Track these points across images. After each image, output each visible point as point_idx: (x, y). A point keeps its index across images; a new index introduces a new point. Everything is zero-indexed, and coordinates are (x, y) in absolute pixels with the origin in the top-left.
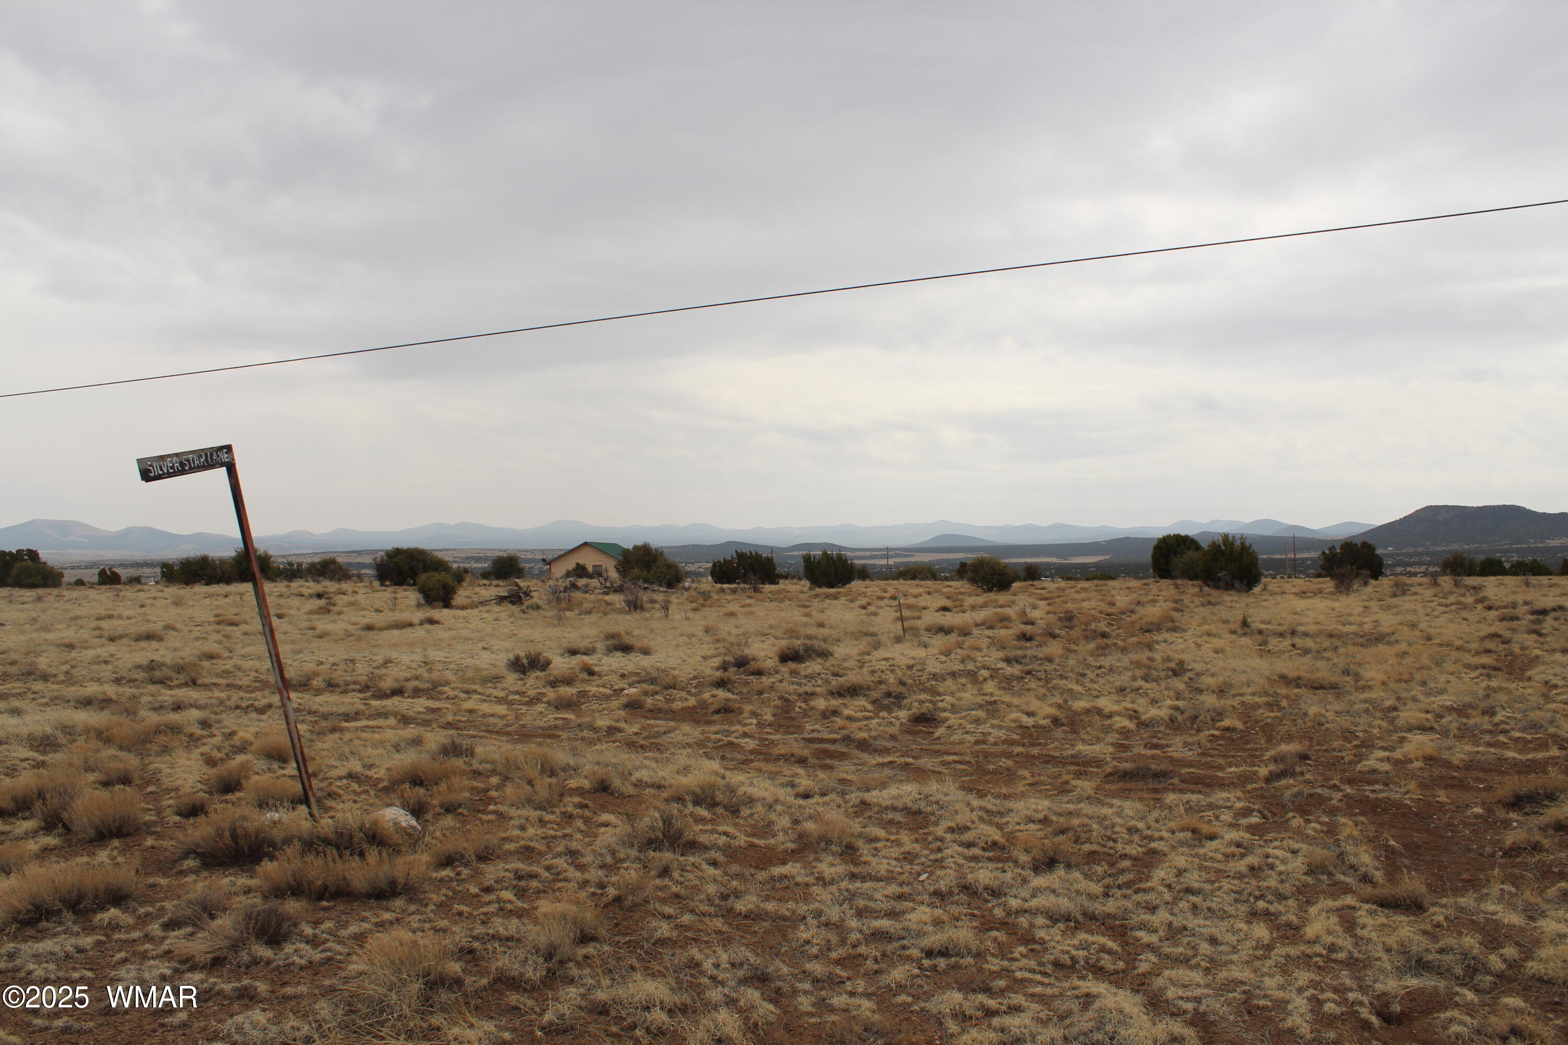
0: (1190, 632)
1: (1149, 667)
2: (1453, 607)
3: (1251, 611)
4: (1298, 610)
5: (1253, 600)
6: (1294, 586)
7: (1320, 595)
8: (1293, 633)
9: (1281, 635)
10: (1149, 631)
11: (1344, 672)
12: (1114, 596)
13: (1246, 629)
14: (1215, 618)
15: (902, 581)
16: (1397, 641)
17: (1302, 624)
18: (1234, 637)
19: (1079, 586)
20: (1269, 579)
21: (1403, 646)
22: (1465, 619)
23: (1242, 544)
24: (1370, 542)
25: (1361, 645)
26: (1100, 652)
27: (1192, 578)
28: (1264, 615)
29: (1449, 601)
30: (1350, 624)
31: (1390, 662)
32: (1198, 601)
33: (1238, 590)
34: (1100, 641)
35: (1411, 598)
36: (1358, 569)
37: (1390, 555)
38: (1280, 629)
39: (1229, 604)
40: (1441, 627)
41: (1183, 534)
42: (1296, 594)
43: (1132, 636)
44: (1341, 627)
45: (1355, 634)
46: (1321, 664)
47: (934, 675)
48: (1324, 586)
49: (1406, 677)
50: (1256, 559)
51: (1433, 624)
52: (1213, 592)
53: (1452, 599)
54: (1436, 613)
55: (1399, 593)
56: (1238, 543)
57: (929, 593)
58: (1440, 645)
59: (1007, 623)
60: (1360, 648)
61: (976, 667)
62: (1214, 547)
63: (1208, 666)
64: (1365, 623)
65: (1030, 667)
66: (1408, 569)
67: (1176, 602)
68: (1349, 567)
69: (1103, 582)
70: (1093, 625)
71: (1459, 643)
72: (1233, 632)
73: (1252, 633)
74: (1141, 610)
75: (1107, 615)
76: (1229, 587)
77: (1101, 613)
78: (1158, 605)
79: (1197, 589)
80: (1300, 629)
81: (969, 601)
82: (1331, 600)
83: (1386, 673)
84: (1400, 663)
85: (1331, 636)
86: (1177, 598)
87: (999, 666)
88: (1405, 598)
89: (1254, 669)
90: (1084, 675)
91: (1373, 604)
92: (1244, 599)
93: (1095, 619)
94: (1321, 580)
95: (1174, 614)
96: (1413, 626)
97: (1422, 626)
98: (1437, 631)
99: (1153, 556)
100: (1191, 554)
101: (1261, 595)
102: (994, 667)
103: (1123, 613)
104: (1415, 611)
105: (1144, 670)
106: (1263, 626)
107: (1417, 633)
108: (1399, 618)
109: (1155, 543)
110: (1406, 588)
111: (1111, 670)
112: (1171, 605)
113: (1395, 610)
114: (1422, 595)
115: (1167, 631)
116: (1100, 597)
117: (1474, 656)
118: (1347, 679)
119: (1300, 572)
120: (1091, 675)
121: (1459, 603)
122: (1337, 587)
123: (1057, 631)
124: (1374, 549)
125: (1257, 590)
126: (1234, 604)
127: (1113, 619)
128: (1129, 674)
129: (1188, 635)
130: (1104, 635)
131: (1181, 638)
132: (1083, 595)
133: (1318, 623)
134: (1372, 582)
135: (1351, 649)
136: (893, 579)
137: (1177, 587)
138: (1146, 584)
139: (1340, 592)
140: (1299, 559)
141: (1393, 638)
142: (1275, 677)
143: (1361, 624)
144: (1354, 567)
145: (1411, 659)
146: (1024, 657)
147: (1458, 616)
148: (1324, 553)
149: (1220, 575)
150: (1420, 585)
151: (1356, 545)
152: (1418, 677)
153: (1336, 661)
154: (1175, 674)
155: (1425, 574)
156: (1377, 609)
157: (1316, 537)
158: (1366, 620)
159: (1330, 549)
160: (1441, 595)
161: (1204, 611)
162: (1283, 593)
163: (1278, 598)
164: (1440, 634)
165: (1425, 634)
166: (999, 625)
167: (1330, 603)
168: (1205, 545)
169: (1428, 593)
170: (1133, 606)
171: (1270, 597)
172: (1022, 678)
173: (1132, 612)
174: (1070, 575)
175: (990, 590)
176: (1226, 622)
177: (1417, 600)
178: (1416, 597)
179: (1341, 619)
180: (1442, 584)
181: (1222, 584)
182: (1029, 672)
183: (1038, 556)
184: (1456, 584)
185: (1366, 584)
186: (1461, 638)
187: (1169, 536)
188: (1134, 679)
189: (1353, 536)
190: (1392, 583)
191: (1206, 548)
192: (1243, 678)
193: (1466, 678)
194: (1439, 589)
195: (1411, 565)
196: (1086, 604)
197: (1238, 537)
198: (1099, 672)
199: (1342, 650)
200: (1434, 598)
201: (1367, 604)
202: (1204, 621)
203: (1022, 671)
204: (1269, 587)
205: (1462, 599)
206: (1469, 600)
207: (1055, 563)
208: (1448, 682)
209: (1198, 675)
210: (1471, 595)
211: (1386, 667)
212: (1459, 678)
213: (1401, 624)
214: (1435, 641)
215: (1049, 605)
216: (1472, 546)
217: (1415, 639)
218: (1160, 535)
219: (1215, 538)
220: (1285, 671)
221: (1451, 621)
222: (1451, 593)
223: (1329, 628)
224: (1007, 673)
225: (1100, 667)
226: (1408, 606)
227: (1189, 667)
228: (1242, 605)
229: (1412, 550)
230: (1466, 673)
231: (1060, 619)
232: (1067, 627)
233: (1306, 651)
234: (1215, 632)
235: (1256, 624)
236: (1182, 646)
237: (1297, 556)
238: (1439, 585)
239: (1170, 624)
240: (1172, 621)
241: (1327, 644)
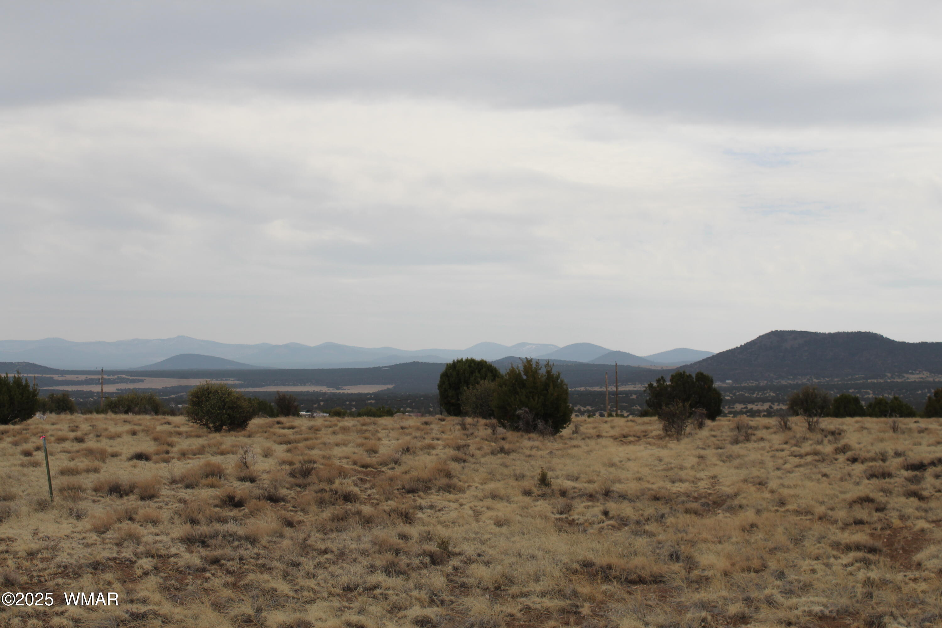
0: (469, 493)
1: (397, 552)
2: (809, 459)
3: (555, 461)
4: (616, 460)
5: (561, 446)
6: (613, 427)
7: (643, 440)
8: (607, 494)
9: (591, 497)
10: (412, 491)
11: (671, 556)
12: (379, 439)
13: (544, 489)
14: (506, 471)
15: (111, 415)
16: (741, 507)
17: (620, 481)
18: (527, 499)
19: (341, 424)
20: (584, 418)
21: (749, 516)
22: (825, 475)
23: (549, 372)
24: (705, 373)
25: (696, 513)
26: (334, 525)
27: (485, 416)
28: (572, 467)
29: (803, 451)
30: (681, 481)
31: (734, 539)
32: (487, 447)
33: (542, 433)
34: (339, 509)
35: (756, 445)
36: (691, 406)
37: (730, 389)
38: (591, 488)
39: (528, 452)
40: (795, 486)
41: (478, 358)
42: (615, 438)
43: (387, 499)
44: (669, 485)
45: (688, 495)
46: (641, 542)
47: (66, 567)
48: (650, 428)
49: (756, 563)
50: (566, 392)
51: (786, 482)
52: (510, 435)
53: (807, 447)
54: (788, 466)
55: (741, 438)
56: (543, 371)
57: (134, 433)
58: (798, 512)
59: (214, 480)
60: (693, 517)
61: (136, 555)
62: (514, 374)
63: (484, 548)
64: (701, 479)
65: (218, 553)
66: (750, 406)
67: (458, 448)
68: (681, 404)
69: (373, 419)
70: (336, 485)
71: (820, 510)
72: (527, 493)
73: (553, 495)
74: (409, 460)
75: (363, 466)
76: (530, 428)
77: (355, 463)
78: (434, 452)
79: (489, 431)
80: (617, 487)
81: (184, 444)
82: (659, 446)
83: (729, 556)
84: (748, 542)
85: (656, 498)
86: (462, 442)
87: (173, 550)
88: (750, 445)
89: (547, 552)
90: (297, 565)
91: (710, 453)
92: (549, 444)
93: (342, 473)
94: (646, 419)
95: (454, 466)
96: (761, 484)
97: (773, 484)
98: (792, 492)
99: (440, 386)
100: (487, 384)
101: (571, 439)
102: (163, 552)
103: (384, 463)
104: (762, 463)
105: (389, 556)
106: (568, 484)
107: (767, 495)
108: (743, 473)
109: (443, 369)
110: (750, 431)
111: (342, 555)
112: (451, 452)
113: (736, 462)
114: (769, 441)
115: (439, 490)
116: (360, 441)
117: (843, 529)
118: (676, 567)
119: (623, 408)
120: (308, 564)
121: (816, 453)
122: (666, 429)
123: (283, 492)
124: (712, 381)
125: (566, 432)
126: (534, 452)
127: (367, 474)
128: (365, 562)
129: (465, 497)
130: (348, 498)
131: (457, 501)
132: (340, 437)
133: (640, 479)
134: (709, 422)
135: (683, 519)
136: (98, 412)
137: (464, 427)
138: (426, 423)
139: (669, 436)
140: (622, 393)
141: (736, 502)
142: (576, 566)
143: (695, 481)
144: (687, 404)
145: (761, 535)
146: (214, 536)
147: (815, 470)
148: (651, 386)
149: (518, 412)
150: (767, 428)
151: (690, 376)
152: (773, 565)
153: (661, 537)
154: (435, 560)
155: (769, 414)
156: (714, 460)
157: (643, 365)
158: (702, 475)
159: (658, 381)
160: (793, 442)
161: (494, 462)
162: (599, 436)
163: (592, 443)
164: (796, 496)
165: (776, 496)
166: (204, 481)
167: (656, 451)
168: (503, 371)
169: (777, 439)
170: (397, 456)
171: (581, 443)
172: (204, 570)
173: (397, 462)
174: (338, 409)
175: (218, 429)
176: (519, 477)
177: (763, 449)
178: (762, 444)
179: (669, 473)
180: (793, 426)
181: (521, 425)
182: (216, 561)
183: (304, 383)
184: (811, 428)
185: (701, 426)
186: (822, 503)
187: (460, 362)
188: (372, 569)
189: (686, 366)
190: (733, 425)
191: (507, 378)
192: (531, 567)
193: (837, 565)
194: (790, 434)
195: (752, 402)
196: (337, 451)
197: (542, 364)
198: (322, 559)
199: (670, 520)
200: (785, 446)
201: (702, 452)
202: (492, 476)
203: (204, 559)
204: (582, 429)
205: (819, 447)
206: (828, 448)
207: (325, 394)
208: (813, 571)
209: (470, 561)
210: (830, 442)
211: (728, 547)
212: (827, 565)
213: (745, 481)
214: (790, 507)
215: (289, 451)
216: (822, 380)
217: (764, 504)
218: (450, 359)
219: (515, 366)
220: (591, 556)
221: (809, 478)
222: (805, 439)
223: (654, 487)
224: (181, 563)
225: (325, 552)
226: (754, 456)
227: (457, 550)
228: (544, 453)
229: (754, 384)
230: (836, 558)
231: (292, 474)
232: (299, 486)
233: (623, 522)
234: (502, 492)
235: (559, 481)
236: (454, 515)
237: (621, 389)
238: (790, 429)
239: (444, 481)
240: (449, 475)
241: (650, 511)
